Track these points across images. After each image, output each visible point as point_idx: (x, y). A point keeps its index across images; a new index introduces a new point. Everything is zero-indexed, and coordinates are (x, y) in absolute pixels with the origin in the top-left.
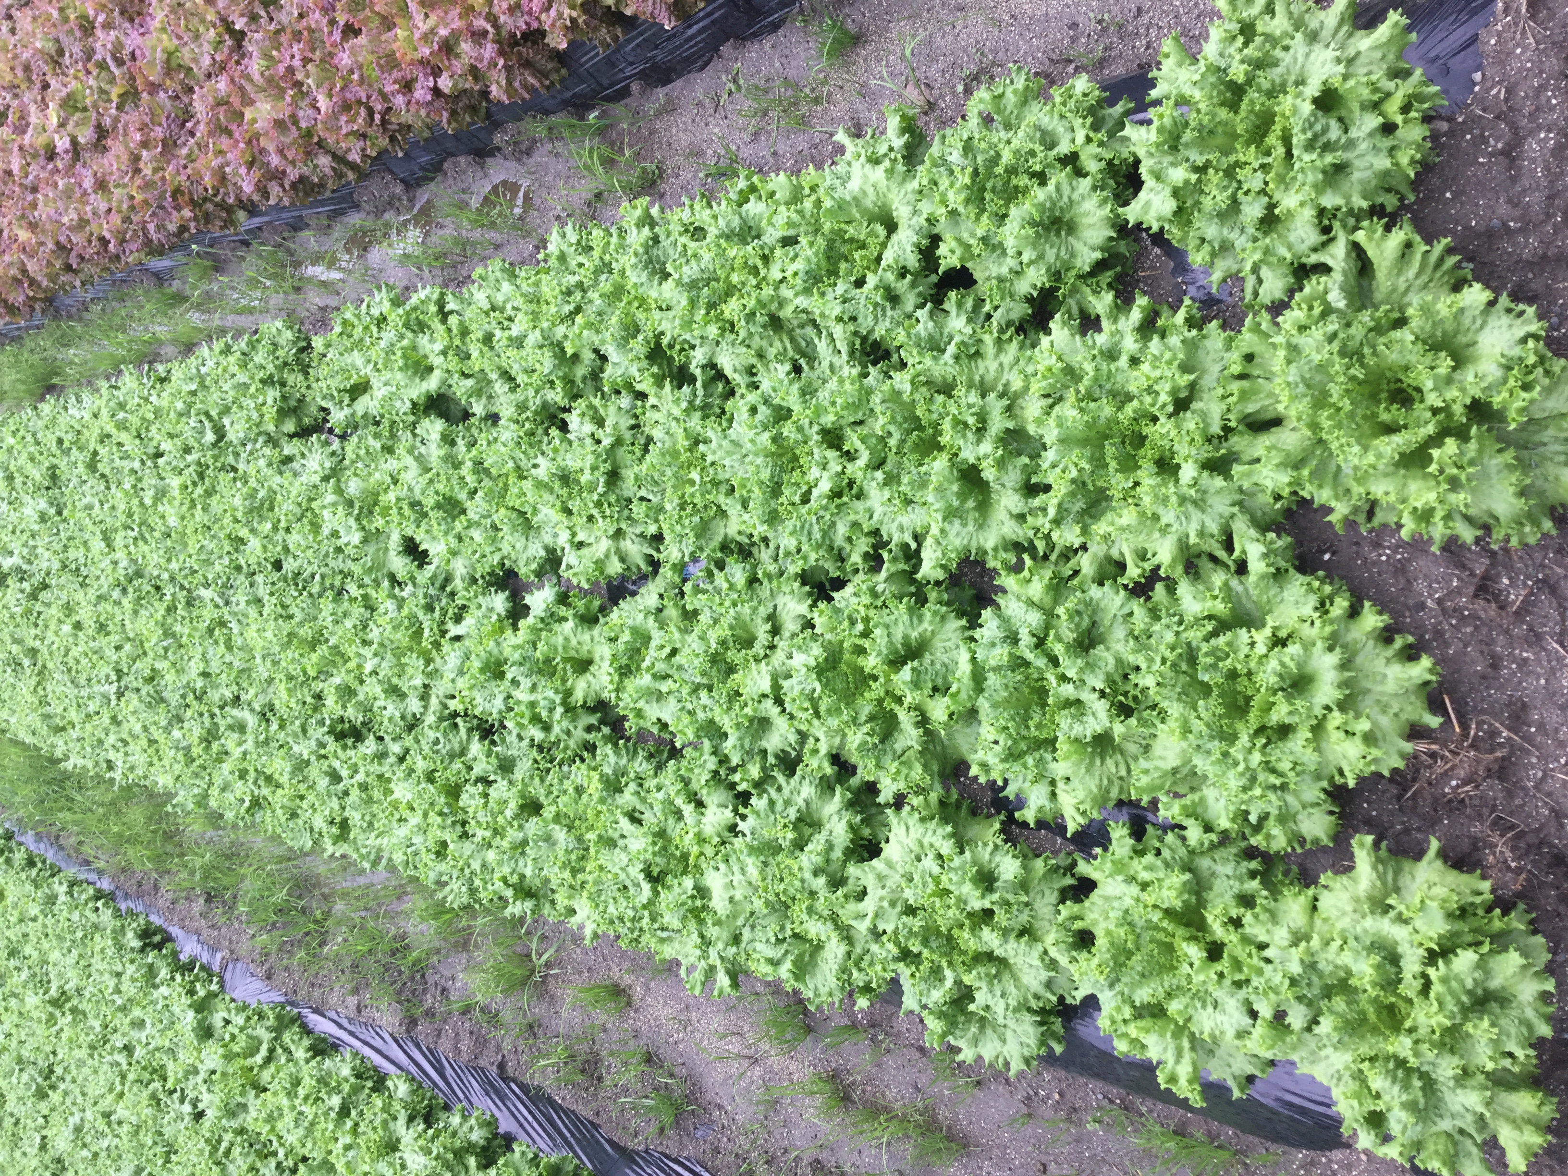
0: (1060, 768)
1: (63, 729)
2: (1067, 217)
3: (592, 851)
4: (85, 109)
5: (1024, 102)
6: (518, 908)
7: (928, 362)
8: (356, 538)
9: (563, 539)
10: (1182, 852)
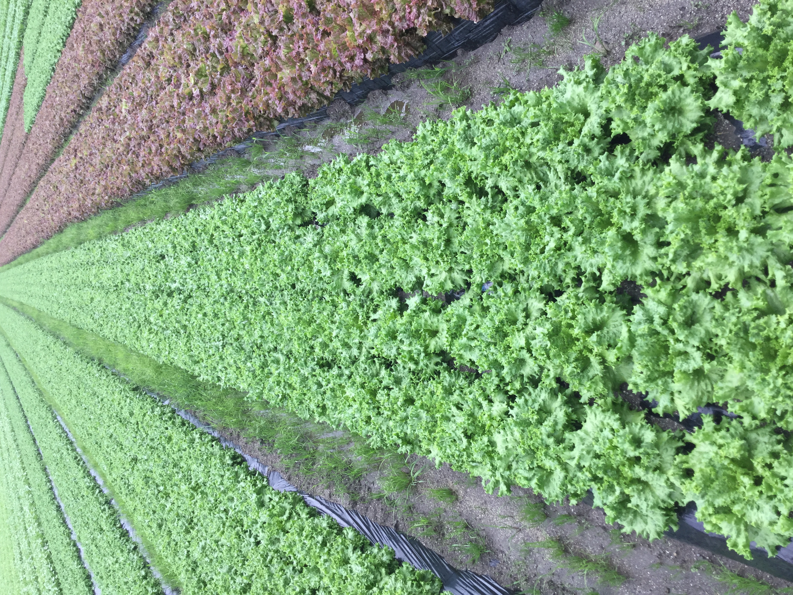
0: (676, 386)
1: (198, 362)
2: (678, 107)
3: (439, 422)
4: (206, 76)
5: (656, 49)
6: (403, 449)
7: (606, 181)
8: (328, 273)
9: (424, 272)
10: (741, 430)
